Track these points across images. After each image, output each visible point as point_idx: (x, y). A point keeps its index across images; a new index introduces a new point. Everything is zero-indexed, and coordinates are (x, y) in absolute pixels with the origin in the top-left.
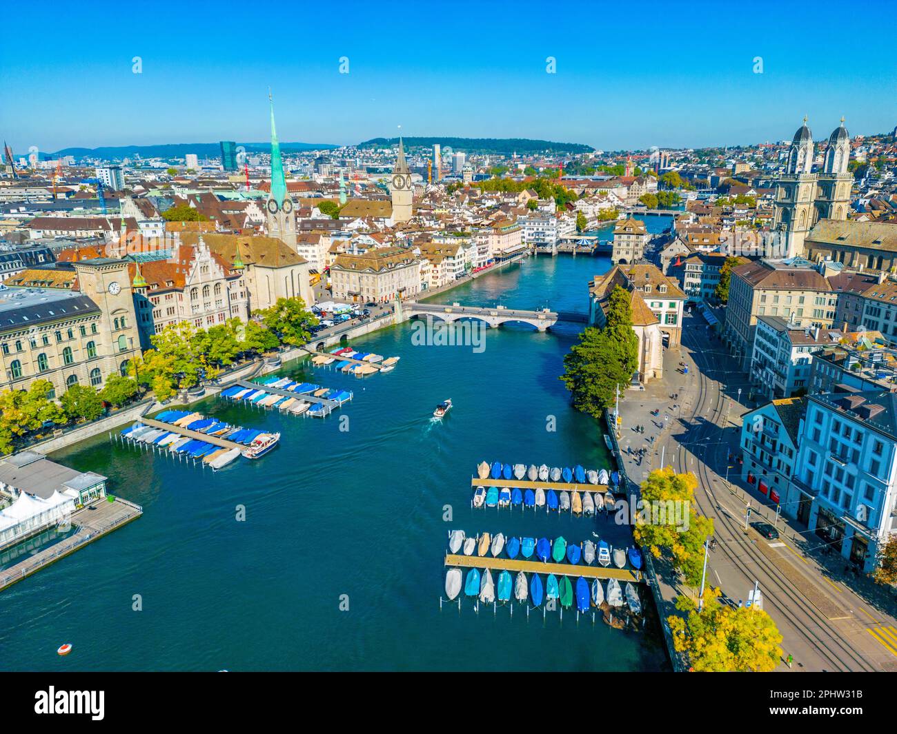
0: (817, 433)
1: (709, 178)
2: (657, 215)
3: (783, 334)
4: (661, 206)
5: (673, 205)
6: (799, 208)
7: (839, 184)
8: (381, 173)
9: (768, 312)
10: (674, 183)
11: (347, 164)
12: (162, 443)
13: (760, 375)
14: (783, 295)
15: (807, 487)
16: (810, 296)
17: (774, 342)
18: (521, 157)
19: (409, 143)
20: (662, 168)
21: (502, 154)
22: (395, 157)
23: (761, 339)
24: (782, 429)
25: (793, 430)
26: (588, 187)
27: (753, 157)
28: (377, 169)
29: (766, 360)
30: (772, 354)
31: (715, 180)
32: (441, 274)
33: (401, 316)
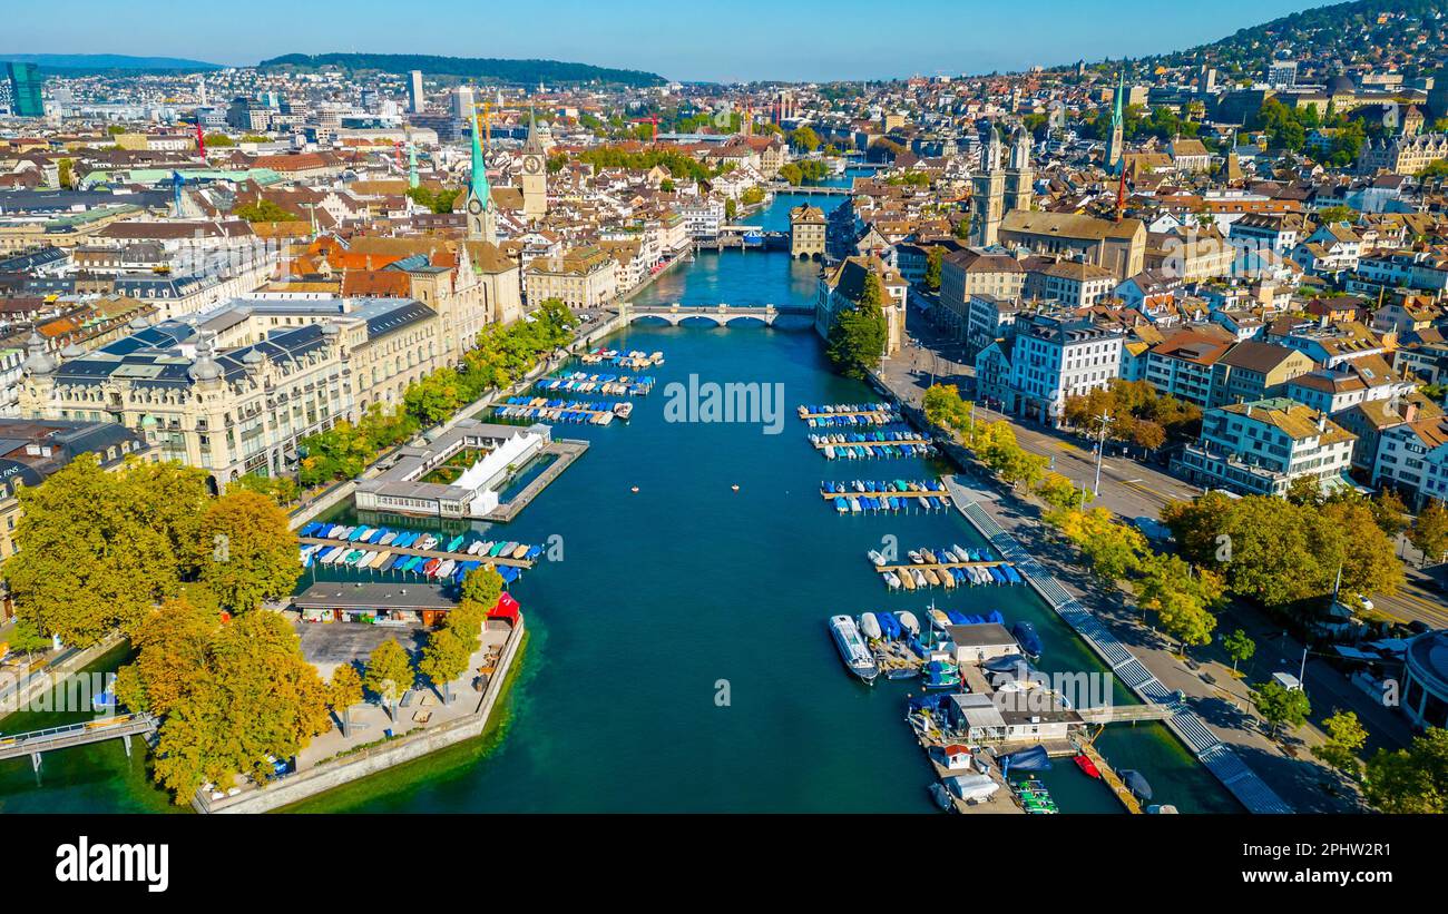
0: (1022, 353)
1: (853, 136)
2: (807, 194)
3: (994, 306)
4: (805, 182)
5: (820, 179)
6: (992, 201)
7: (1022, 178)
8: (368, 127)
9: (978, 291)
10: (809, 143)
11: (292, 110)
14: (988, 276)
15: (1019, 388)
16: (1008, 276)
17: (986, 313)
18: (552, 92)
20: (783, 118)
21: (520, 86)
22: (330, 88)
23: (975, 312)
24: (1003, 357)
25: (1008, 357)
26: (710, 155)
27: (903, 102)
28: (363, 121)
29: (979, 328)
30: (985, 322)
31: (861, 138)
32: (630, 277)
33: (624, 319)
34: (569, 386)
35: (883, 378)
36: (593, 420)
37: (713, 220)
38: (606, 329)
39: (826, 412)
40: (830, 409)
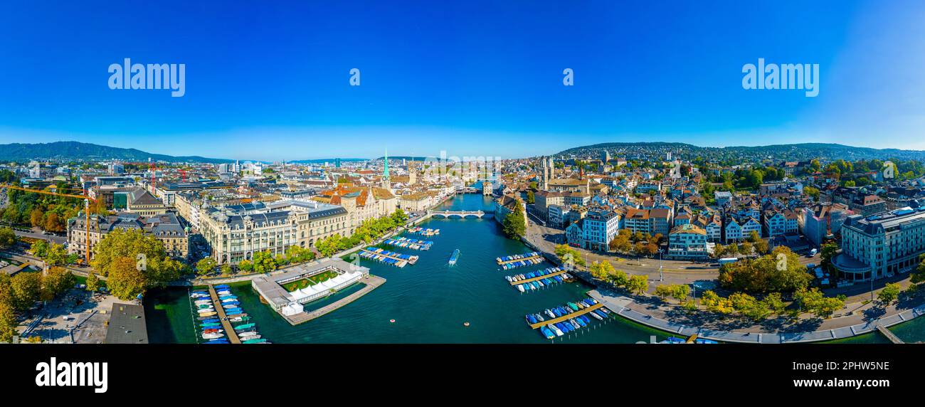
0: (587, 226)
3: (557, 209)
9: (551, 204)
12: (375, 258)
13: (553, 220)
14: (552, 199)
15: (587, 240)
16: (558, 198)
19: (416, 159)
23: (552, 211)
24: (578, 228)
25: (581, 227)
29: (554, 216)
30: (556, 214)
32: (434, 201)
33: (429, 216)
34: (397, 243)
35: (528, 240)
36: (396, 264)
37: (462, 186)
38: (422, 219)
39: (510, 260)
40: (511, 258)
